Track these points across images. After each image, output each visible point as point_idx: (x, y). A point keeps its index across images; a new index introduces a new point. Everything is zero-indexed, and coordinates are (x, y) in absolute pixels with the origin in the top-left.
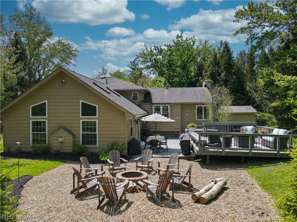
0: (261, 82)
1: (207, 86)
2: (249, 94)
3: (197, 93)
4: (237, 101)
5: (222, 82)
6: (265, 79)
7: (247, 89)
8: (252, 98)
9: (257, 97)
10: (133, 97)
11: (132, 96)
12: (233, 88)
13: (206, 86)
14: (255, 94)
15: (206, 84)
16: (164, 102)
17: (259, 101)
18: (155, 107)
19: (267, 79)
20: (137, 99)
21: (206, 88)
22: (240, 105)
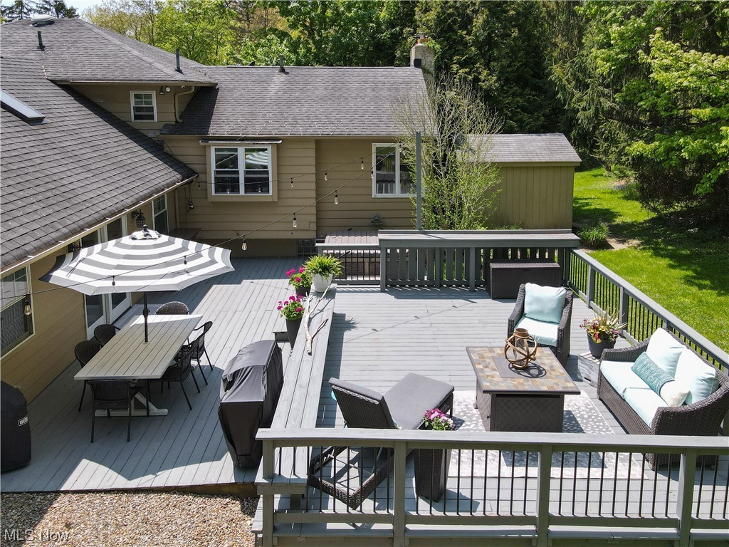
0: (600, 62)
1: (423, 63)
2: (559, 95)
3: (384, 92)
4: (519, 117)
5: (473, 49)
6: (613, 53)
7: (552, 78)
8: (566, 107)
9: (582, 106)
10: (136, 109)
11: (133, 104)
12: (508, 72)
13: (418, 63)
14: (578, 94)
15: (420, 57)
16: (251, 132)
17: (590, 120)
18: (217, 150)
19: (623, 52)
20: (152, 117)
21: (419, 71)
22: (530, 132)
